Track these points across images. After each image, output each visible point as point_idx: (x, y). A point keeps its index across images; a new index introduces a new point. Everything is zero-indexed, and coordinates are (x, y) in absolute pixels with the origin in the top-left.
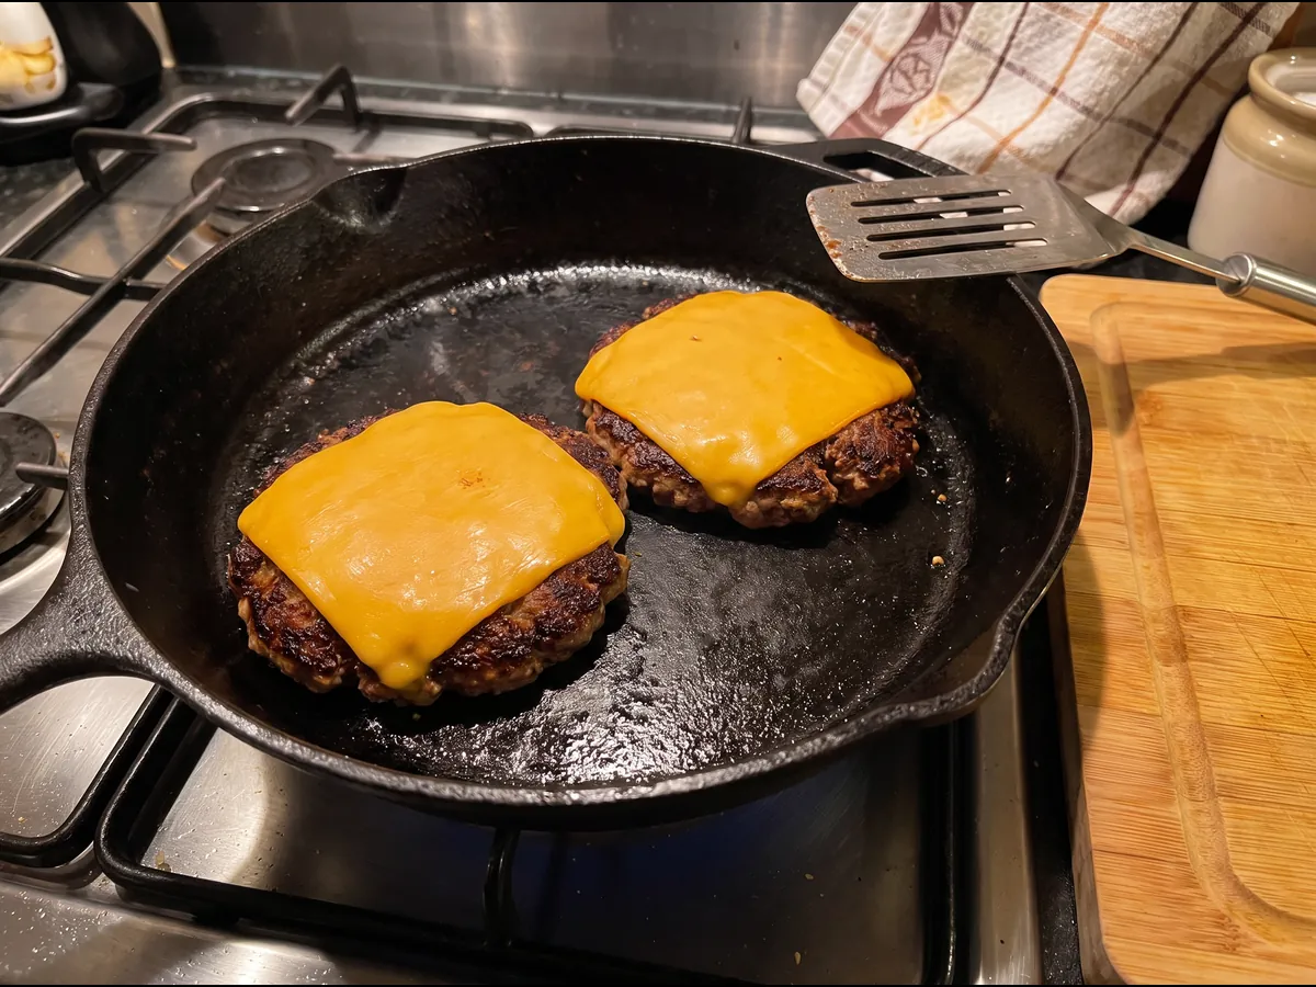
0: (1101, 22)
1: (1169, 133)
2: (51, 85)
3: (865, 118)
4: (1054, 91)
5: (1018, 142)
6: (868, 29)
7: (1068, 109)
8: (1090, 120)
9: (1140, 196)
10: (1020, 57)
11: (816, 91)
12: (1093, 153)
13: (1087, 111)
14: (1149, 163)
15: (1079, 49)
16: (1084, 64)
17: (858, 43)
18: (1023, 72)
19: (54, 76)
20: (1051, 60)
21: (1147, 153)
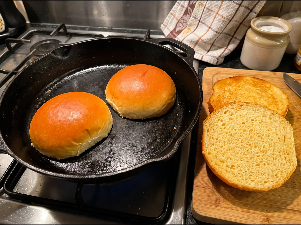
0: (219, 13)
1: (235, 36)
2: (2, 29)
3: (174, 33)
4: (210, 28)
5: (203, 38)
6: (174, 14)
7: (212, 32)
8: (217, 34)
9: (229, 49)
10: (203, 20)
11: (164, 27)
12: (219, 40)
13: (216, 32)
14: (231, 42)
15: (215, 18)
16: (215, 22)
17: (173, 16)
18: (204, 23)
19: (2, 27)
20: (209, 21)
21: (231, 40)
